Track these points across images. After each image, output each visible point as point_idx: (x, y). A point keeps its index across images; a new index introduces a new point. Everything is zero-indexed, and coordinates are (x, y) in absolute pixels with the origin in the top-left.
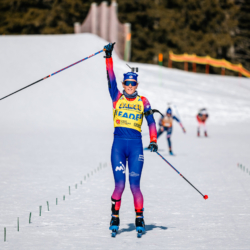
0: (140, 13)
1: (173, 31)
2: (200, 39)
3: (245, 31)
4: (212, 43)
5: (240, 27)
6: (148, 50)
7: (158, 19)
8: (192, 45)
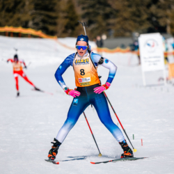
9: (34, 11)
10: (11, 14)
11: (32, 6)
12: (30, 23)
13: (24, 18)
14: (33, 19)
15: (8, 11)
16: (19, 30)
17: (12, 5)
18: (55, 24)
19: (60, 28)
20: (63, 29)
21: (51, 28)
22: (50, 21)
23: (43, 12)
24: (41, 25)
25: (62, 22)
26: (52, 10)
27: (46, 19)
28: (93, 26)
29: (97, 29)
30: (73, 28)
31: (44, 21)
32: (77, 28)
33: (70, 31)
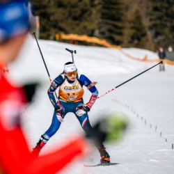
0: (42, 11)
1: (62, 21)
2: (78, 25)
3: (105, 21)
4: (85, 28)
5: (102, 18)
6: (47, 33)
7: (53, 14)
8: (73, 29)
9: (101, 20)
10: (77, 22)
11: (99, 15)
12: (97, 32)
13: (90, 27)
14: (99, 28)
15: (75, 19)
16: (84, 38)
17: (79, 13)
18: (121, 34)
19: (126, 39)
20: (130, 39)
21: (117, 38)
22: (117, 30)
23: (110, 21)
24: (107, 34)
25: (128, 32)
26: (119, 20)
27: (112, 28)
28: (160, 38)
29: (164, 40)
30: (139, 39)
31: (110, 31)
32: (143, 39)
33: (136, 42)
